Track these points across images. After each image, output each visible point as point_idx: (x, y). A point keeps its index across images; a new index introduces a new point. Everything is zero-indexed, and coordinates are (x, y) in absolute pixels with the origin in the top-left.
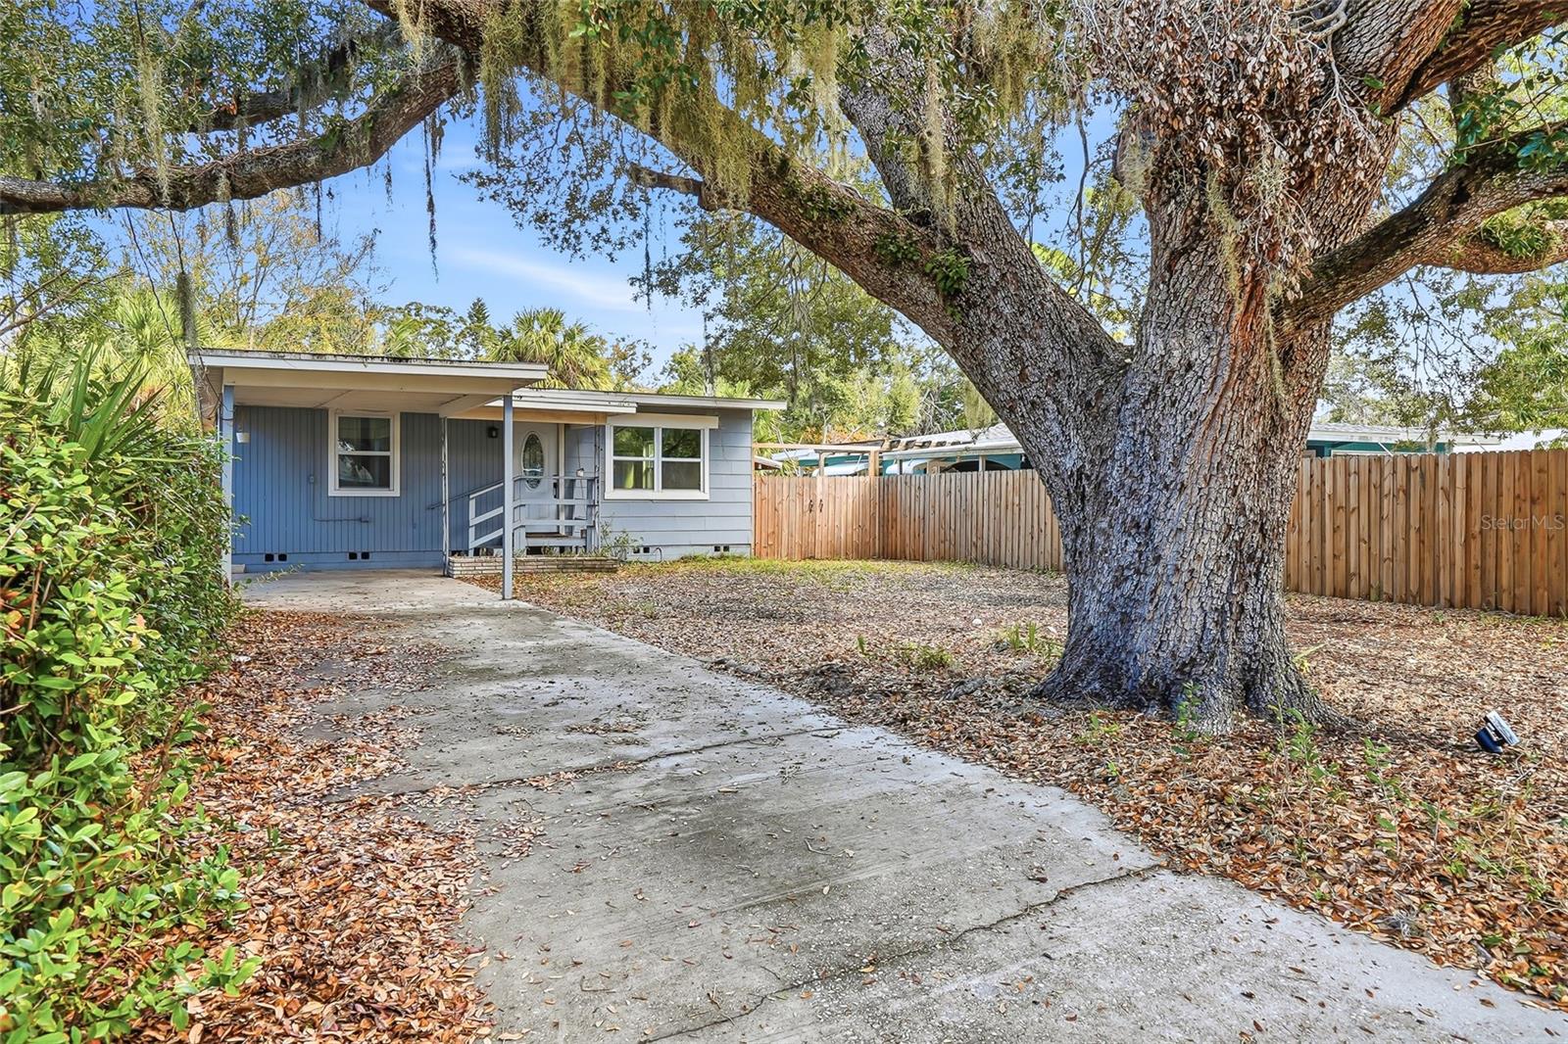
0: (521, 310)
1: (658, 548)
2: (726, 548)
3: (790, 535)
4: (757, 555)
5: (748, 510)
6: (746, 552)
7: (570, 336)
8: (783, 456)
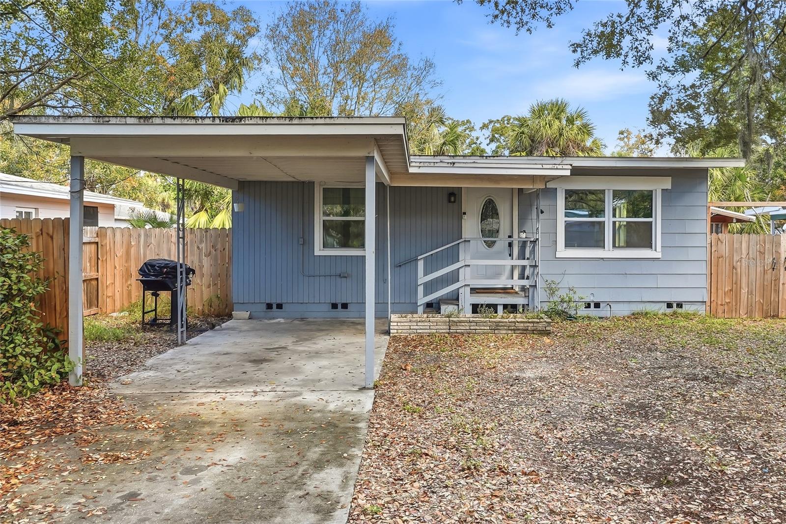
0: (535, 104)
1: (608, 304)
2: (680, 305)
3: (750, 293)
4: (713, 314)
5: (703, 269)
6: (702, 310)
7: (570, 121)
8: (751, 212)
